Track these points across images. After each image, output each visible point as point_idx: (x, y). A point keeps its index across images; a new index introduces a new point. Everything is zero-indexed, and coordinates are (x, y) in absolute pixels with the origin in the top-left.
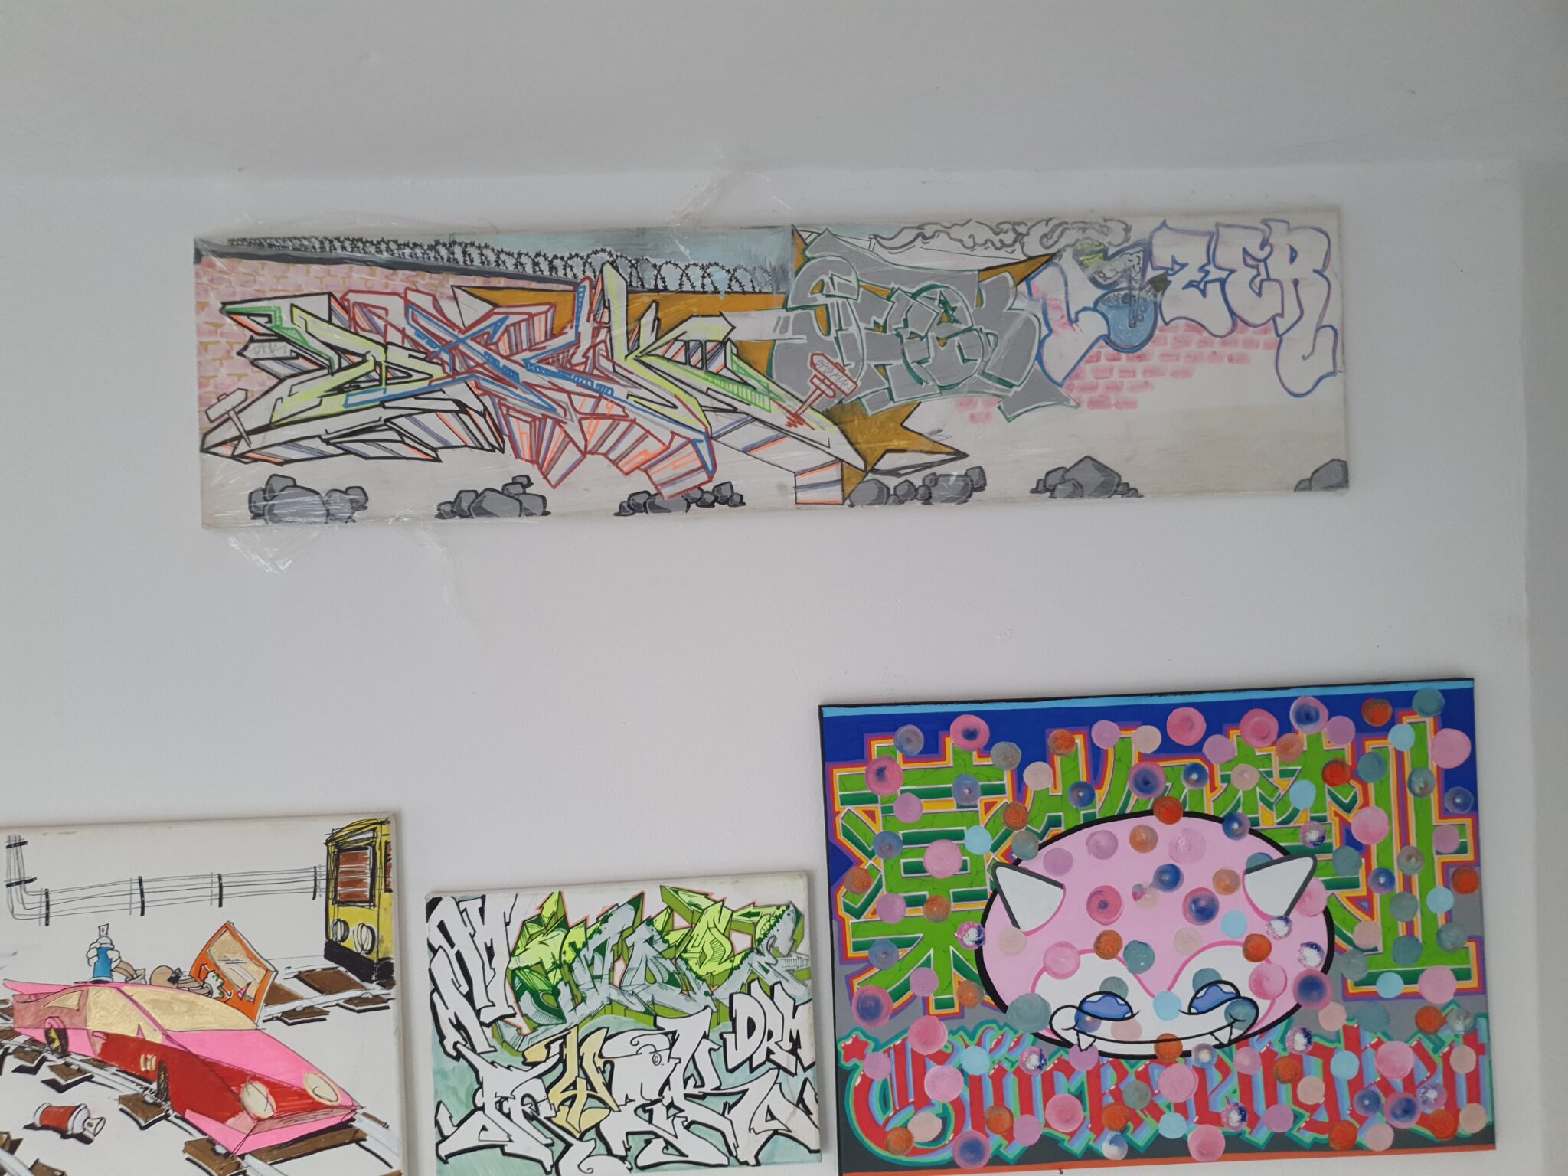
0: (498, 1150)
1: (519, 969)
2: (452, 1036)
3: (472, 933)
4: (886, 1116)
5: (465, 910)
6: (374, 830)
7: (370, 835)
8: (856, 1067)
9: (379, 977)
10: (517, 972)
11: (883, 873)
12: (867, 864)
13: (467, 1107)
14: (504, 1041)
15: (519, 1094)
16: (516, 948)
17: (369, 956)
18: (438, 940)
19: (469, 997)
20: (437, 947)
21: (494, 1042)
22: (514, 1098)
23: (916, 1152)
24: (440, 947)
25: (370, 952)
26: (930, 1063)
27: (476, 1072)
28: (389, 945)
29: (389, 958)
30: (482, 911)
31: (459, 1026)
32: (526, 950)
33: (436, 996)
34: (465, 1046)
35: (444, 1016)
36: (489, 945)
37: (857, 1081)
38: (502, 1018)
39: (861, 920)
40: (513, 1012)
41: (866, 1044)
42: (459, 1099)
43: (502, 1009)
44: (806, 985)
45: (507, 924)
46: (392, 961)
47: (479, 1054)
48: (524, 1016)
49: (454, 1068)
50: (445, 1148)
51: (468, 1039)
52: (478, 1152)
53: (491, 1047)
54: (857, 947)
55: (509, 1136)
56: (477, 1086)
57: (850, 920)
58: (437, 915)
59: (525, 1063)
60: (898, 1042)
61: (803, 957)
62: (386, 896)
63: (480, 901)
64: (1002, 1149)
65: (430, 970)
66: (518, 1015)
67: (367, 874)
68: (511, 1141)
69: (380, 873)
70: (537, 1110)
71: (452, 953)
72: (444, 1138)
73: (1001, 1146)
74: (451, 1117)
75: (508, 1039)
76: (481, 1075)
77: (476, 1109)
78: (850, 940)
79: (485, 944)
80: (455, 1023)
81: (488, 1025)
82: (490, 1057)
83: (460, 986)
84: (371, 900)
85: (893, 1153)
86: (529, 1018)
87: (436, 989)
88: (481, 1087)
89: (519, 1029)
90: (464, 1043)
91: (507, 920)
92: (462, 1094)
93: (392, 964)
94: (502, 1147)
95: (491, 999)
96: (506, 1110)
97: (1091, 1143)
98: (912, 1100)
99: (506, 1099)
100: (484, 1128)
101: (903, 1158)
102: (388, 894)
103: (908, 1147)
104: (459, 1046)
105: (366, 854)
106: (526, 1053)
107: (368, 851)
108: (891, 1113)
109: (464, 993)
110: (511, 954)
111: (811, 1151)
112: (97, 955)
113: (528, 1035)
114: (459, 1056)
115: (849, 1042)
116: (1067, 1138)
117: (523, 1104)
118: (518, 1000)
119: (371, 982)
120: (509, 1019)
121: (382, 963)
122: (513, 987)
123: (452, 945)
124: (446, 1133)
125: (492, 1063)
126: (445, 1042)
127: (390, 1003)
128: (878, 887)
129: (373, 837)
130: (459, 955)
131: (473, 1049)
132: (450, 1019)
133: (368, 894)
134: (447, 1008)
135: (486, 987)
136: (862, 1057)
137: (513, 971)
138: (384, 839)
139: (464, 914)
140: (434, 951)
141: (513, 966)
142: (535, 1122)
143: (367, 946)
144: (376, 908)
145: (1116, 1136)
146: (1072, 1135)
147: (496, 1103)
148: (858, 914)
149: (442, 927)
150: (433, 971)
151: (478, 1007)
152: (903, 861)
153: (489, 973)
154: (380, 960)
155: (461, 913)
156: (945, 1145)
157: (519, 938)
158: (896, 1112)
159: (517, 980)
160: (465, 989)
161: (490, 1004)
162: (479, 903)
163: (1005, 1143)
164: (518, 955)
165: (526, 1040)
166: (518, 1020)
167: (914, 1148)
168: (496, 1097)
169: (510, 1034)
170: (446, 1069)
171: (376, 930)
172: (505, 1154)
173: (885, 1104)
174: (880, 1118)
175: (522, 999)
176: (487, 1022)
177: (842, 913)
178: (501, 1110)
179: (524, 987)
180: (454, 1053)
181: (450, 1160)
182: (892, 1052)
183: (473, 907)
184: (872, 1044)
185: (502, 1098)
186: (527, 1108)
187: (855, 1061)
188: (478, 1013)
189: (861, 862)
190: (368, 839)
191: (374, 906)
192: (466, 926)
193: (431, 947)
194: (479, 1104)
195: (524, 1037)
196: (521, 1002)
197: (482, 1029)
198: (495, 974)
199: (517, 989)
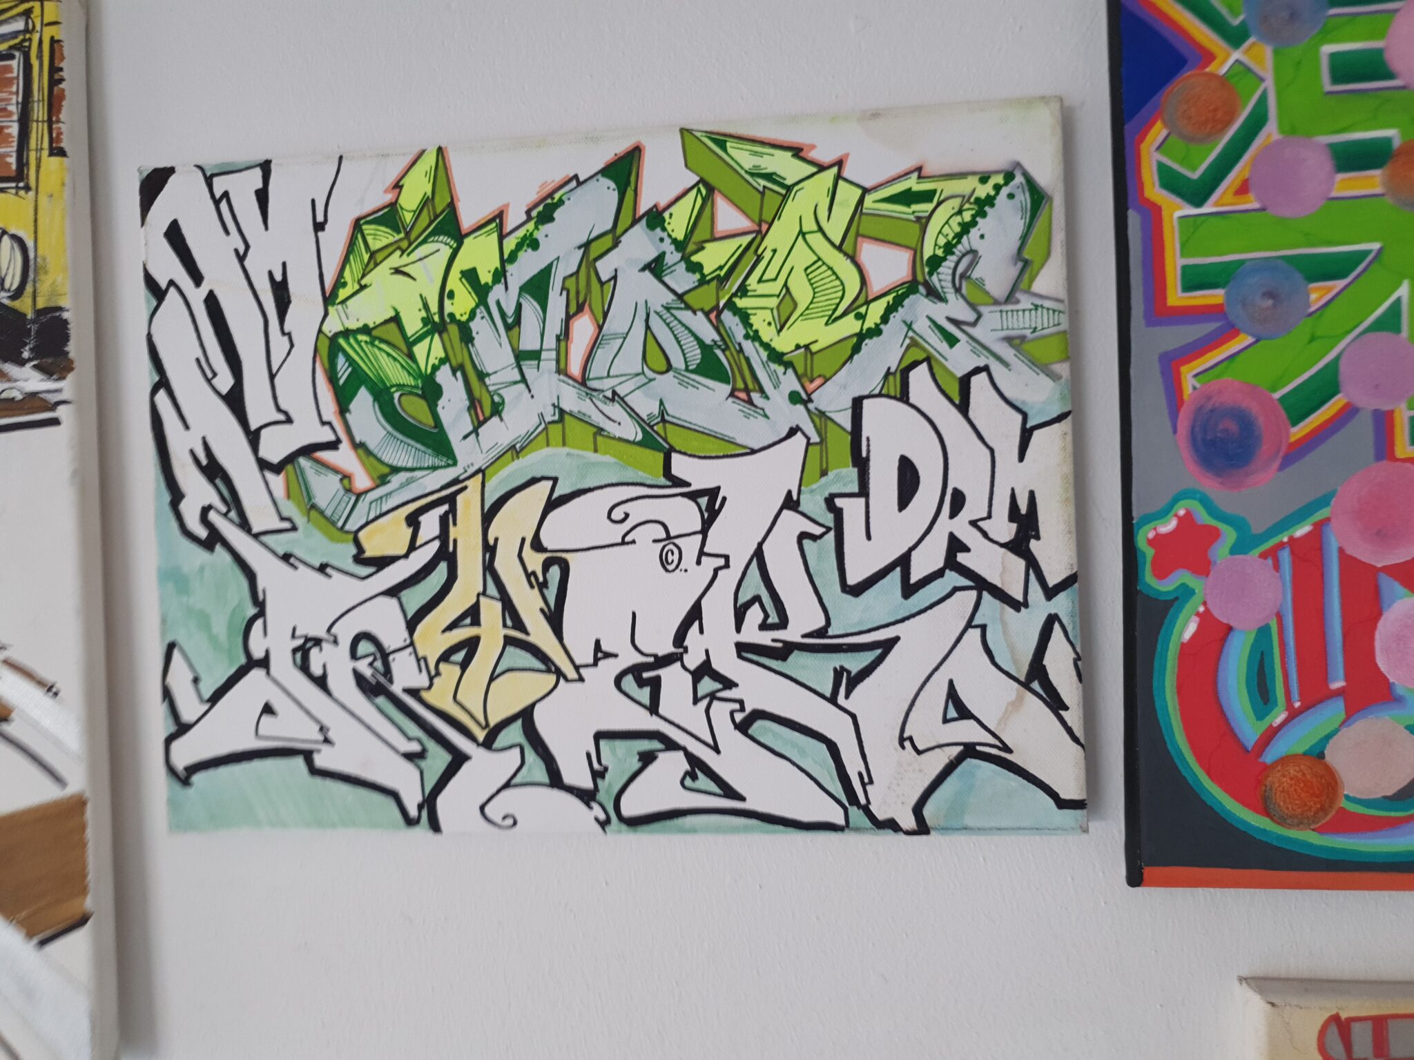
0: (299, 761)
1: (346, 333)
2: (198, 492)
3: (242, 251)
4: (1262, 726)
5: (226, 195)
6: (27, 14)
7: (19, 25)
8: (1186, 592)
9: (37, 352)
10: (342, 341)
11: (1270, 83)
12: (1226, 60)
13: (231, 660)
14: (313, 507)
15: (346, 632)
16: (339, 283)
17: (16, 304)
18: (168, 267)
19: (235, 400)
20: (163, 285)
21: (289, 509)
22: (335, 642)
23: (1348, 823)
24: (172, 283)
25: (18, 294)
26: (1390, 586)
27: (251, 576)
28: (60, 279)
29: (60, 309)
30: (262, 197)
31: (213, 470)
32: (363, 287)
33: (162, 397)
34: (225, 515)
35: (181, 444)
36: (278, 278)
37: (1187, 628)
38: (308, 451)
39: (1207, 209)
40: (332, 438)
41: (1213, 535)
42: (213, 639)
43: (308, 431)
44: (1054, 377)
45: (319, 227)
46: (65, 315)
47: (256, 536)
48: (358, 446)
49: (202, 569)
50: (186, 752)
51: (233, 500)
52: (257, 764)
53: (283, 519)
54: (1195, 280)
55: (322, 729)
56: (252, 611)
57: (1176, 210)
58: (165, 208)
59: (360, 559)
60: (1302, 530)
61: (1047, 304)
62: (52, 164)
63: (257, 173)
65: (149, 337)
66: (345, 446)
67: (10, 114)
68: (327, 741)
69: (39, 111)
70: (388, 672)
71: (197, 297)
72: (182, 728)
74: (196, 680)
75: (321, 500)
76: (261, 584)
77: (252, 663)
78: (1175, 262)
79: (270, 274)
80: (204, 462)
81: (277, 469)
82: (281, 543)
83: (215, 375)
84: (20, 175)
85: (1281, 821)
86: (369, 453)
87: (163, 383)
88: (261, 613)
89: (346, 477)
90: (224, 509)
91: (320, 218)
92: (220, 627)
93: (66, 322)
94: (308, 756)
95: (283, 406)
96: (316, 670)
98: (1338, 684)
99: (318, 642)
100: (268, 709)
101: (1310, 838)
102: (55, 160)
103: (1323, 810)
104: (213, 516)
105: (9, 69)
106: (361, 535)
107: (14, 63)
108: (1279, 717)
109: (224, 391)
110: (329, 299)
111: (1062, 804)
113: (366, 492)
114: (213, 540)
115: (1168, 526)
117: (354, 655)
118: (343, 410)
119: (22, 363)
120: (324, 455)
121: (43, 319)
122: (332, 378)
123: (197, 278)
124: (187, 716)
125: (286, 558)
126: (184, 506)
127: (61, 412)
128: (1257, 122)
129: (26, 31)
130: (212, 302)
131: (244, 525)
132: (192, 452)
133: (12, 160)
134: (187, 427)
135: (272, 377)
136: (1202, 567)
137: (333, 339)
138: (49, 32)
139: (224, 205)
140: (157, 292)
141: (332, 326)
142: (381, 700)
143: (13, 281)
144: (32, 194)
147: (295, 651)
148: (1197, 193)
149: (174, 235)
150: (156, 339)
151: (253, 426)
152: (1328, 49)
153: (279, 345)
154: (39, 313)
155: (217, 203)
157: (346, 261)
158: (1293, 714)
159: (341, 360)
160: (225, 381)
161: (281, 417)
162: (254, 179)
164: (343, 302)
165: (363, 505)
166: (344, 457)
167: (1342, 810)
168: (293, 636)
169: (325, 489)
170: (185, 569)
171: (30, 243)
172: (314, 771)
173: (1262, 692)
174: (1249, 729)
175: (352, 406)
176: (275, 458)
177: (1154, 191)
178: (304, 668)
179: (358, 378)
180: (203, 533)
181: (197, 778)
182: (1285, 556)
183: (243, 188)
184: (1230, 535)
185: (307, 639)
186: (363, 667)
187: (1183, 577)
188: (254, 438)
189: (1209, 57)
190: (15, 34)
191: (27, 188)
192: (227, 232)
193: (150, 282)
194: (258, 654)
195: (359, 496)
196: (350, 413)
197: (264, 477)
198: (292, 346)
199: (341, 382)
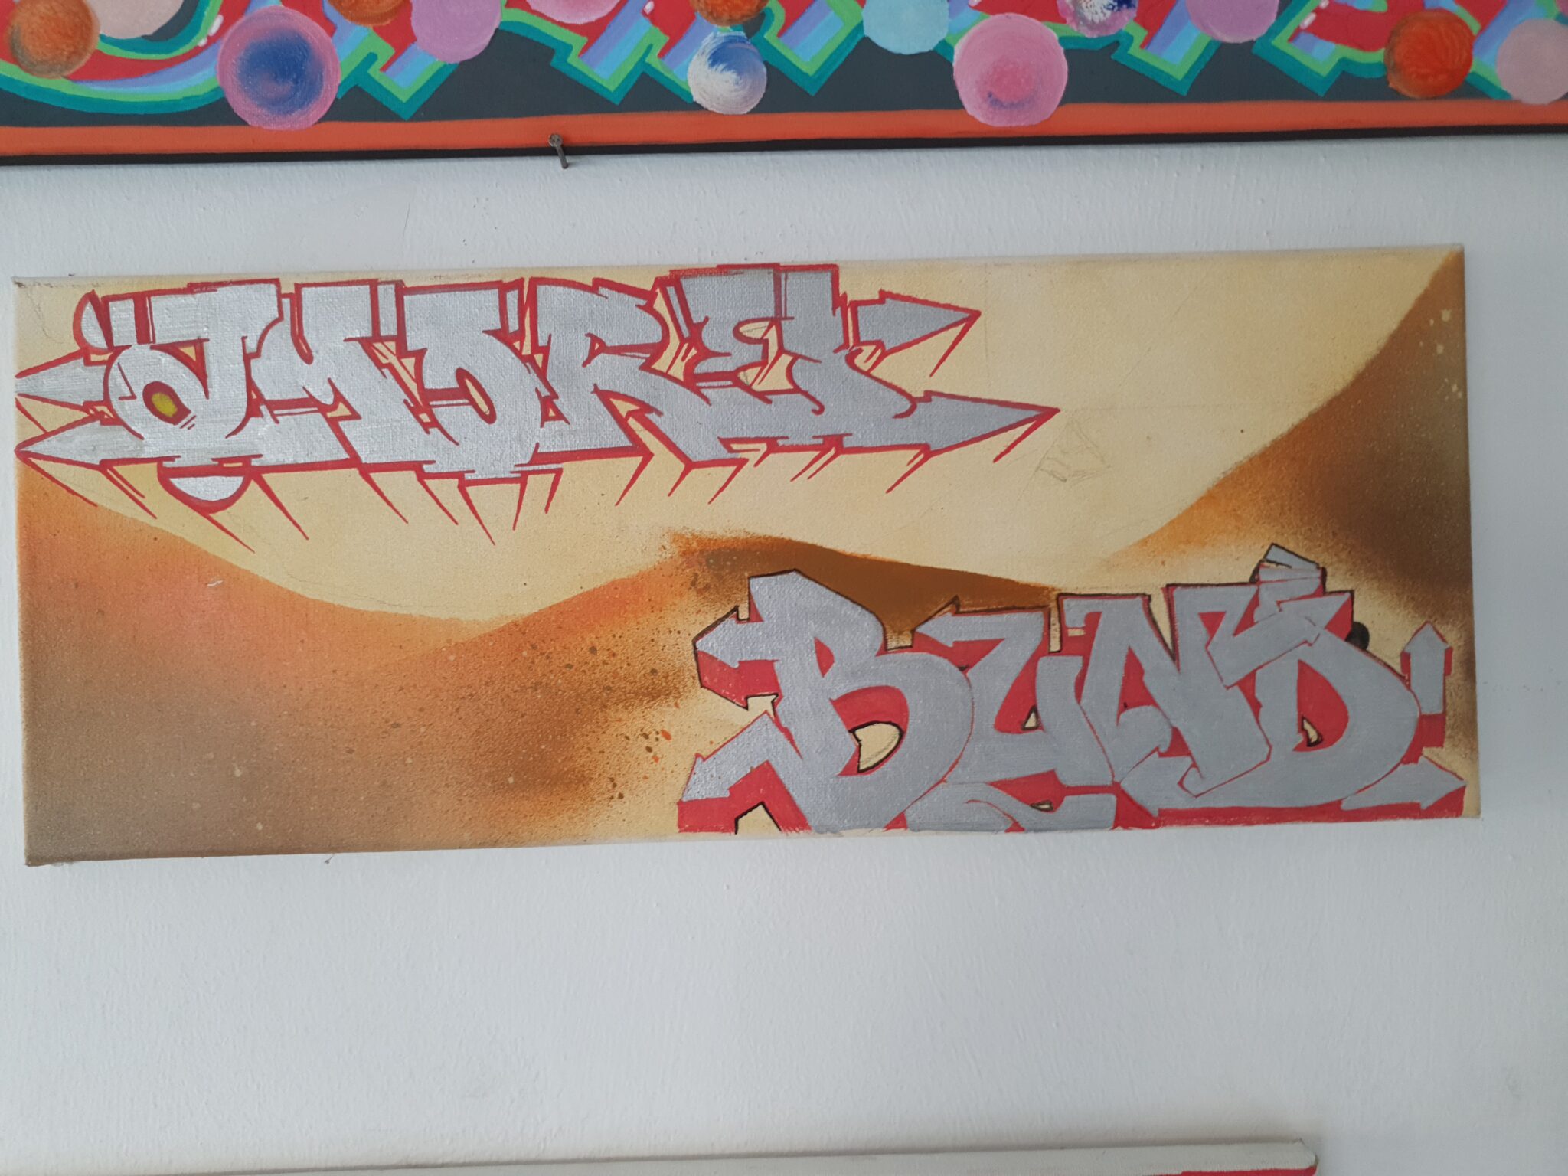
23: (104, 68)
64: (374, 71)
73: (372, 58)
85: (29, 69)
97: (653, 60)
103: (76, 53)
116: (578, 41)
145: (731, 40)
146: (593, 32)
156: (197, 51)
163: (385, 50)
167: (98, 54)
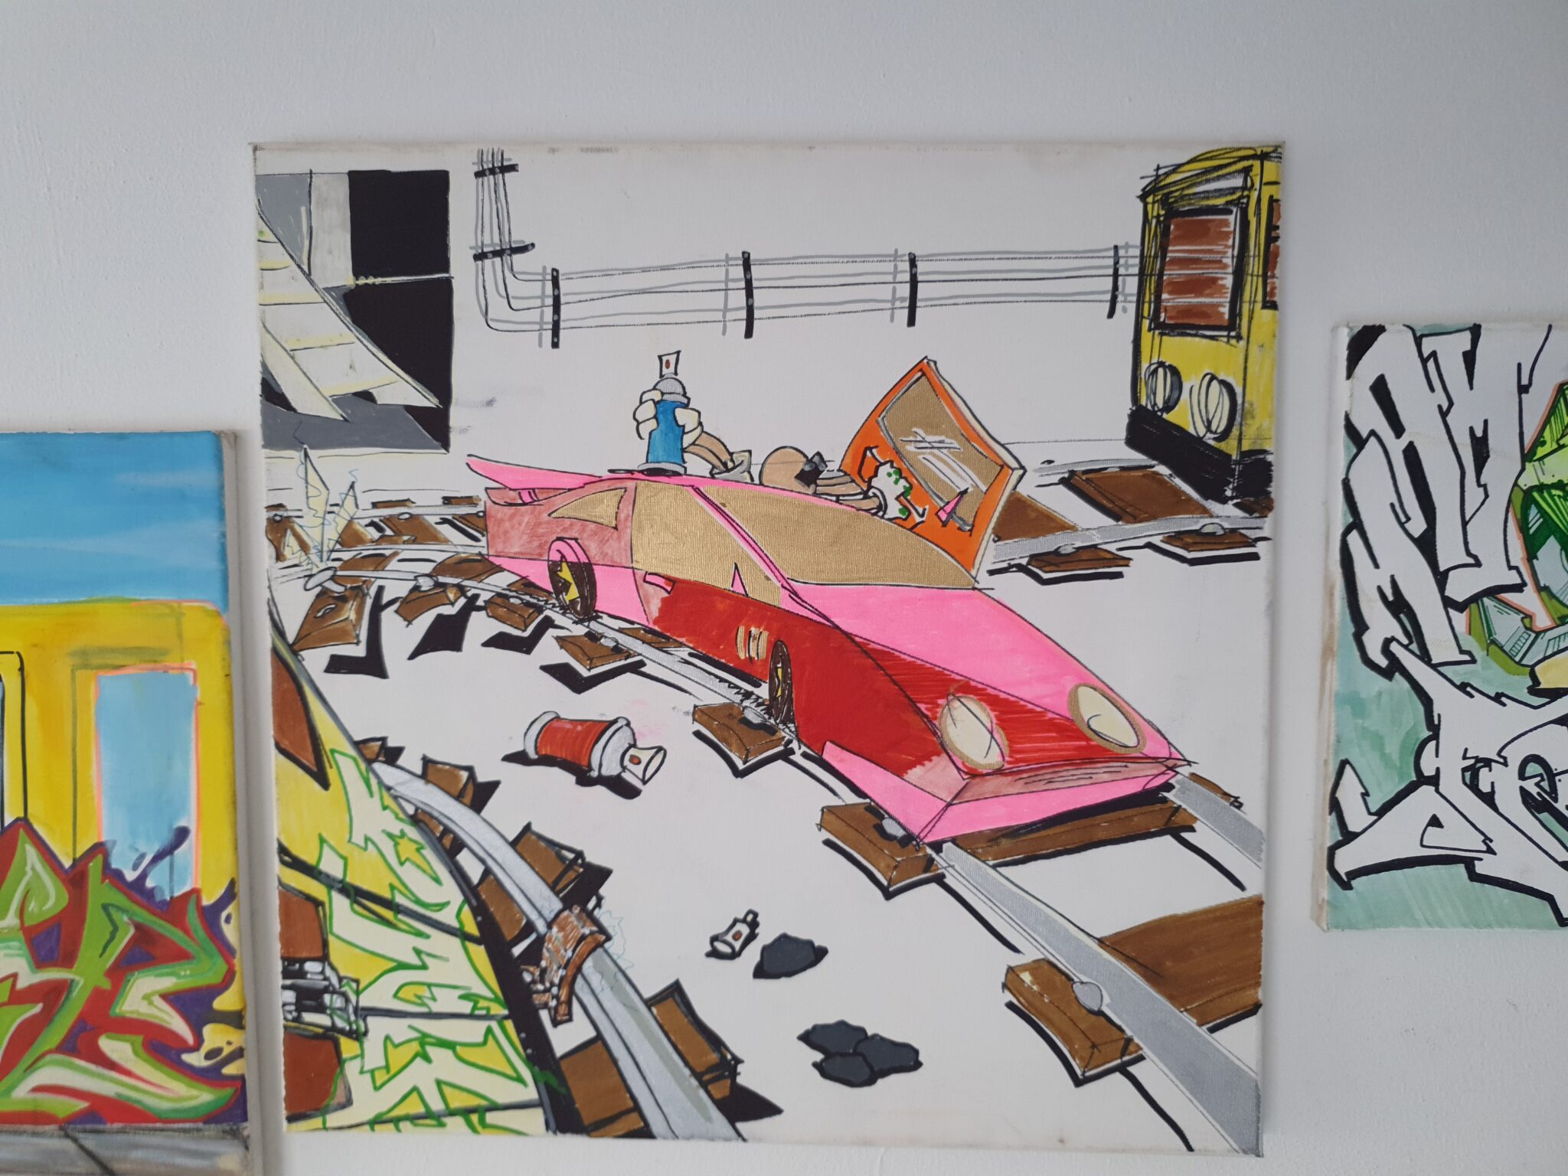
0: (1461, 869)
1: (1541, 488)
2: (1382, 624)
3: (1445, 407)
5: (1434, 354)
6: (1247, 171)
7: (1238, 182)
9: (1239, 492)
10: (1535, 494)
13: (1401, 778)
14: (1494, 642)
15: (1515, 755)
16: (1539, 441)
17: (1222, 446)
18: (1370, 418)
19: (1426, 544)
20: (1364, 434)
21: (1468, 643)
22: (1505, 764)
24: (1373, 433)
25: (1224, 436)
27: (1427, 701)
28: (1266, 424)
29: (1265, 452)
30: (1469, 359)
31: (1398, 606)
32: (1561, 447)
33: (1354, 538)
34: (1406, 647)
35: (1368, 580)
36: (1479, 433)
38: (1493, 592)
40: (1518, 581)
42: (1385, 757)
43: (1495, 573)
45: (1523, 389)
46: (1270, 458)
47: (1434, 667)
48: (1542, 590)
49: (1380, 694)
50: (1346, 860)
51: (1415, 634)
52: (1418, 870)
53: (1462, 652)
55: (1487, 840)
56: (1427, 734)
58: (1370, 366)
59: (1535, 690)
62: (1264, 316)
63: (1467, 336)
65: (1346, 484)
66: (1530, 589)
67: (1225, 266)
68: (1490, 851)
69: (1255, 266)
70: (1553, 792)
71: (1397, 447)
72: (1348, 837)
74: (1365, 795)
75: (1501, 637)
76: (1437, 709)
77: (1422, 780)
79: (1471, 429)
80: (1391, 598)
81: (1461, 607)
82: (1458, 674)
83: (1408, 519)
84: (1232, 326)
86: (1552, 596)
87: (1356, 524)
88: (1434, 736)
89: (1527, 616)
90: (1405, 641)
91: (1525, 381)
92: (1393, 748)
93: (1270, 464)
94: (1469, 863)
95: (1473, 551)
96: (1485, 787)
99: (1487, 763)
100: (1435, 822)
102: (1268, 313)
104: (1394, 647)
105: (1226, 223)
106: (1537, 669)
107: (1231, 218)
109: (1416, 535)
110: (1527, 456)
112: (655, 417)
113: (1545, 631)
114: (1394, 668)
117: (1522, 776)
118: (1531, 556)
119: (1224, 501)
120: (1510, 597)
121: (1248, 460)
122: (1523, 527)
123: (1398, 429)
124: (1353, 827)
125: (1463, 687)
126: (1366, 638)
127: (1261, 548)
129: (1244, 188)
130: (1411, 453)
131: (1425, 656)
132: (1380, 589)
133: (1225, 310)
134: (1377, 566)
135: (1465, 524)
137: (1528, 493)
138: (1267, 191)
139: (1431, 364)
140: (1357, 439)
141: (1529, 480)
142: (1545, 816)
143: (1220, 423)
144: (1243, 343)
147: (1464, 770)
149: (1380, 390)
150: (1353, 484)
151: (1442, 568)
153: (1474, 494)
154: (1244, 454)
155: (1424, 362)
157: (1547, 422)
159: (1533, 512)
160: (1418, 526)
161: (1471, 561)
162: (1464, 341)
164: (1541, 459)
165: (1541, 642)
166: (1528, 599)
168: (1465, 758)
169: (1506, 627)
170: (1363, 695)
171: (1239, 390)
172: (1474, 876)
175: (1539, 554)
176: (1460, 598)
178: (1473, 786)
179: (1549, 527)
180: (1383, 662)
181: (1354, 883)
183: (1451, 350)
185: (1478, 759)
186: (1530, 786)
188: (1441, 578)
190: (1233, 190)
191: (1239, 338)
192: (1432, 389)
193: (1351, 429)
194: (1428, 771)
195: (1538, 634)
196: (1537, 559)
197: (1447, 613)
198: (1487, 496)
199: (1532, 531)
